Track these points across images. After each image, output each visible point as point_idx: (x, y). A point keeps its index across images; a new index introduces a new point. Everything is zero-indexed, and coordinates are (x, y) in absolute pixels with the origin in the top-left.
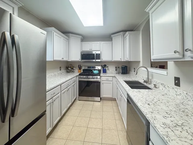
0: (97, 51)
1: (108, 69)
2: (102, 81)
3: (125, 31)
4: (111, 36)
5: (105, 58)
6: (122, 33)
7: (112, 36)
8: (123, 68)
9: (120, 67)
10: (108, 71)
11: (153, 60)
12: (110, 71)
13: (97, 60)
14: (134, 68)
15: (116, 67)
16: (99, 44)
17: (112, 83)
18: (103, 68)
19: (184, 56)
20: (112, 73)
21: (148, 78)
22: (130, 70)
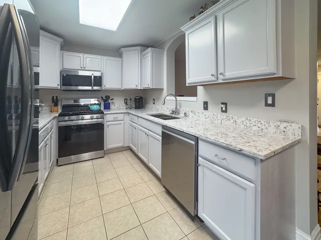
0: (95, 72)
1: (113, 103)
2: (107, 122)
3: (145, 46)
4: (119, 49)
5: (109, 83)
6: (139, 48)
7: (123, 49)
8: (138, 100)
9: (133, 99)
10: (112, 106)
11: (188, 84)
12: (117, 105)
13: (95, 88)
14: (154, 99)
15: (125, 99)
16: (100, 60)
17: (123, 124)
18: (105, 101)
19: (217, 79)
20: (120, 109)
21: (176, 108)
22: (146, 103)
